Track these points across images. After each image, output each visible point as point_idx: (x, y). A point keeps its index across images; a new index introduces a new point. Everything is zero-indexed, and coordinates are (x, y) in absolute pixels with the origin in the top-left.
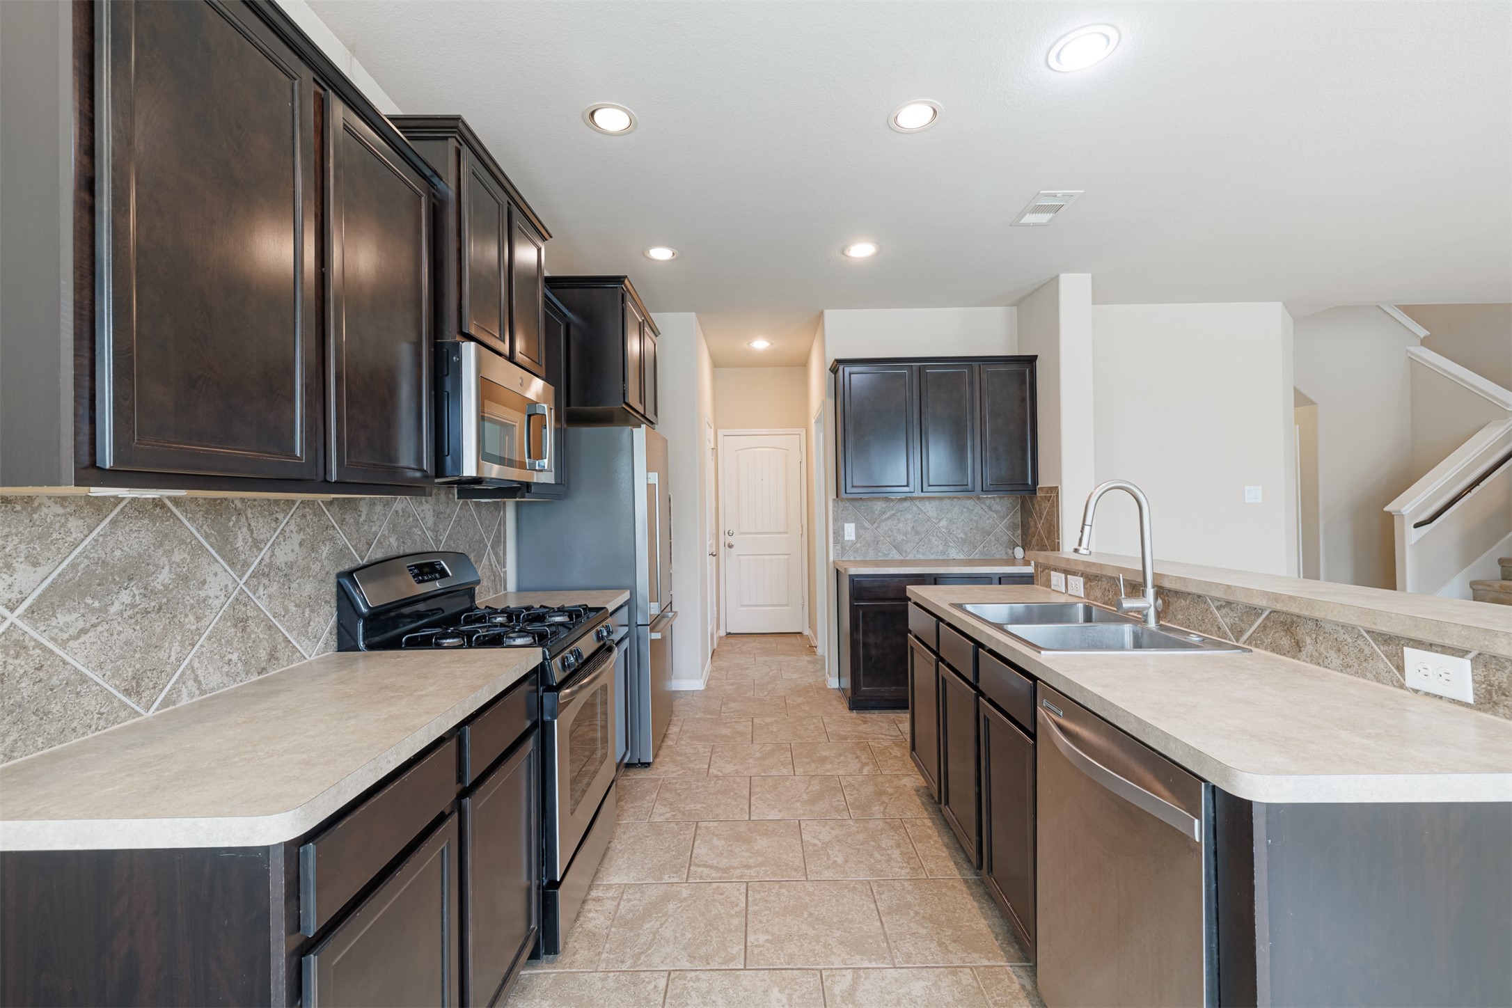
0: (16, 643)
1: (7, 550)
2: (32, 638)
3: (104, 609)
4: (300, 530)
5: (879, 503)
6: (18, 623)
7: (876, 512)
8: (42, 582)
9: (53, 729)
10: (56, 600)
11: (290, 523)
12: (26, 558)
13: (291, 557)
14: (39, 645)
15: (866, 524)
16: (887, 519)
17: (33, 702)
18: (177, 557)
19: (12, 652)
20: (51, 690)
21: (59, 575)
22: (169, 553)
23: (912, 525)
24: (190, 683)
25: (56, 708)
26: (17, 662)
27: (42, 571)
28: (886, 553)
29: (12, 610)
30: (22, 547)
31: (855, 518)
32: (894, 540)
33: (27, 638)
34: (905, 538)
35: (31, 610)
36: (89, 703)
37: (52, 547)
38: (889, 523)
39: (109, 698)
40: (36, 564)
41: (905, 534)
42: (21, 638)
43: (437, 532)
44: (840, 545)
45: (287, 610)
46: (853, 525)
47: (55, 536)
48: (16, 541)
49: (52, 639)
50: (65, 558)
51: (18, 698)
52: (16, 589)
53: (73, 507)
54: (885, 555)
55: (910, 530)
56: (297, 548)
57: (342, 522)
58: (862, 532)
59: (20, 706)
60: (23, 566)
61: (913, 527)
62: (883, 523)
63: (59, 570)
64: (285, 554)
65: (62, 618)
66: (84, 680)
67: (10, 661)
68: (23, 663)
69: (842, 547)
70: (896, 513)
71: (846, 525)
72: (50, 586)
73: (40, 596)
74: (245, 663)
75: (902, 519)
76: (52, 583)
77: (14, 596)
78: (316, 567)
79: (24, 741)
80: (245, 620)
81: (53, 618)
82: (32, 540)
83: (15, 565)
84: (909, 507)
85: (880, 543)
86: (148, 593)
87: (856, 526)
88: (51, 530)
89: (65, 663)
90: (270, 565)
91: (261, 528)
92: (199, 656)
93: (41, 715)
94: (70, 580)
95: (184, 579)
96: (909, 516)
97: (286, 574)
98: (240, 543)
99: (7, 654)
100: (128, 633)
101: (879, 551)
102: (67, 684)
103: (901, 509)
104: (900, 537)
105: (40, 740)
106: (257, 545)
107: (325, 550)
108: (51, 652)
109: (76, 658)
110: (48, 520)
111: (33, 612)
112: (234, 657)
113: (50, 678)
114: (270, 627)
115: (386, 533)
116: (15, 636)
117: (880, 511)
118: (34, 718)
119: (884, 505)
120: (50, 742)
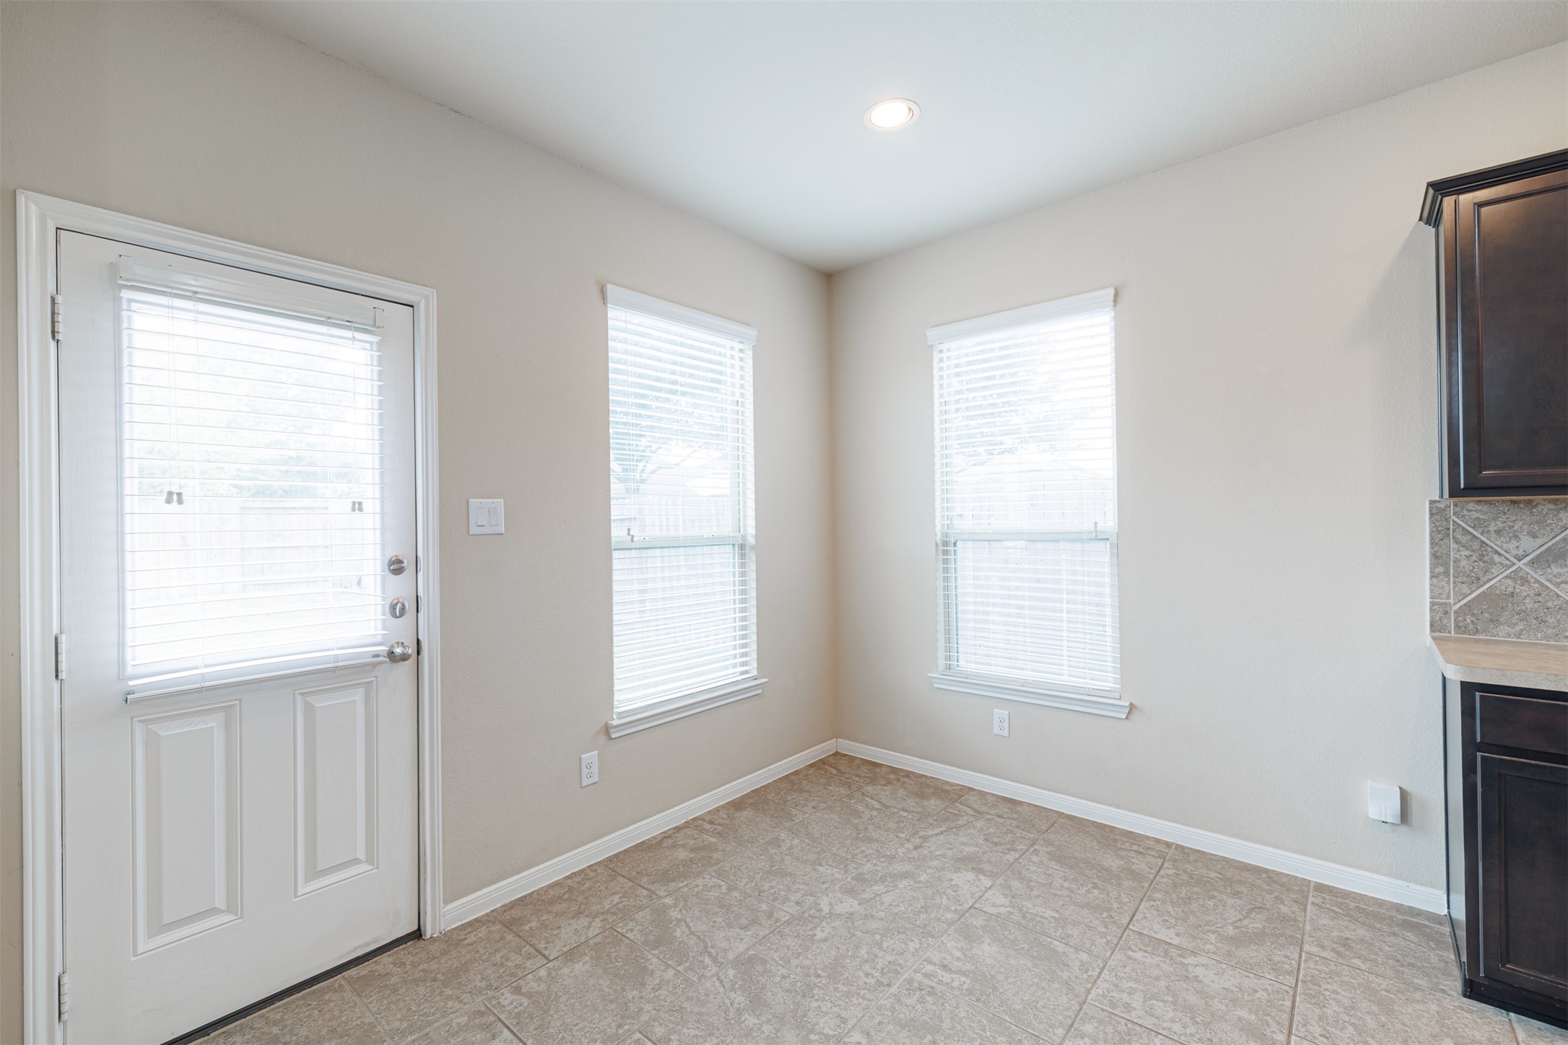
0: (1522, 578)
1: (1515, 528)
2: (1532, 577)
6: (1523, 567)
8: (1540, 547)
9: (1549, 631)
10: (1551, 559)
12: (1528, 533)
14: (1537, 581)
17: (1534, 612)
19: (1519, 582)
20: (1548, 609)
21: (1553, 544)
25: (1551, 620)
26: (1522, 588)
27: (1539, 541)
29: (1519, 560)
30: (1525, 527)
33: (1529, 576)
35: (1532, 562)
37: (1547, 528)
40: (1535, 536)
42: (1525, 576)
47: (1548, 522)
48: (1521, 523)
49: (1548, 580)
50: (1558, 535)
51: (1524, 608)
52: (1521, 549)
53: (1563, 505)
59: (1525, 612)
60: (1526, 537)
63: (1553, 541)
65: (1555, 569)
67: (1518, 586)
68: (1526, 589)
72: (1546, 550)
73: (1539, 555)
76: (1548, 548)
77: (1520, 553)
79: (1528, 632)
81: (1548, 569)
82: (1532, 524)
83: (1521, 536)
88: (1546, 518)
89: (1558, 596)
93: (1540, 621)
94: (1562, 548)
99: (1516, 583)
102: (1560, 608)
105: (1539, 635)
108: (1548, 588)
110: (1544, 512)
111: (1533, 563)
113: (1547, 602)
116: (1521, 574)
118: (1535, 621)
120: (1547, 638)
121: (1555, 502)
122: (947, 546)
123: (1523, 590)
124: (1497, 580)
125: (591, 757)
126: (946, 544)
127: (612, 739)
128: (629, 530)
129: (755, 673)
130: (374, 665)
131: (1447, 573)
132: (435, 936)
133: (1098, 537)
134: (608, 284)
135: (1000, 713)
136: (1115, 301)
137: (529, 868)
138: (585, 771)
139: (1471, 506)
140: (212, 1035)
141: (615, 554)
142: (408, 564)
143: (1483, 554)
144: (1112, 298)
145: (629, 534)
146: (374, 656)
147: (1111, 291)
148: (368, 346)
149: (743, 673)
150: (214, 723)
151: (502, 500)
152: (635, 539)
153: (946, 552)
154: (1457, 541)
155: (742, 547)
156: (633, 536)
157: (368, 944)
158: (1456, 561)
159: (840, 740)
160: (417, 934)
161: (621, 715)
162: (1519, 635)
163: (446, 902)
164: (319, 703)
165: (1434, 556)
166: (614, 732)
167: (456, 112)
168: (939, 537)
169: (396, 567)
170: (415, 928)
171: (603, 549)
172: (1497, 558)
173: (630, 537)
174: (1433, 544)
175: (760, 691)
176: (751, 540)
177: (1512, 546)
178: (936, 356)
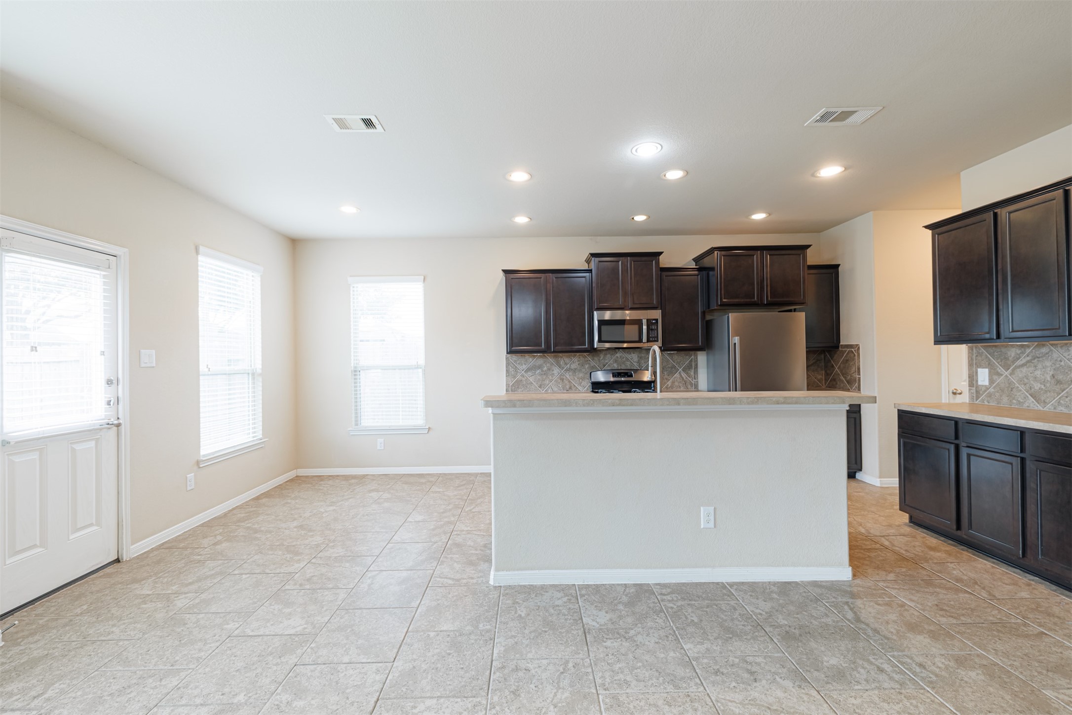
0: (523, 376)
1: (522, 363)
2: (525, 375)
3: (535, 373)
4: (578, 361)
5: (1013, 350)
6: (523, 373)
7: (1010, 359)
8: (526, 367)
9: (528, 389)
10: (528, 370)
11: (576, 360)
13: (576, 367)
15: (1001, 369)
16: (1023, 365)
17: (525, 385)
18: (548, 365)
20: (528, 384)
22: (546, 364)
23: (1051, 373)
24: (551, 389)
25: (528, 387)
28: (1021, 401)
29: (523, 371)
30: (524, 362)
31: (989, 364)
32: (1031, 388)
34: (1043, 387)
35: (525, 371)
36: (533, 387)
37: (527, 362)
38: (1024, 370)
39: (536, 387)
40: (525, 365)
41: (1044, 383)
43: (640, 363)
44: (974, 388)
45: (575, 379)
46: (986, 371)
49: (528, 376)
50: (529, 364)
54: (1019, 403)
55: (1049, 379)
56: (577, 365)
57: (593, 360)
58: (995, 377)
59: (523, 385)
61: (1053, 375)
62: (1018, 370)
64: (573, 366)
65: (529, 373)
66: (532, 383)
67: (522, 378)
69: (976, 391)
70: (1032, 360)
71: (980, 370)
73: (526, 369)
74: (563, 388)
75: (1040, 366)
76: (528, 367)
77: (523, 369)
78: (584, 370)
79: (524, 390)
80: (563, 379)
83: (523, 365)
84: (1047, 354)
85: (1014, 390)
86: (542, 371)
87: (990, 372)
88: (527, 360)
89: (529, 380)
90: (569, 368)
91: (567, 360)
92: (552, 384)
93: (526, 387)
94: (531, 367)
95: (549, 369)
96: (1048, 364)
97: (574, 371)
98: (561, 363)
100: (539, 377)
101: (1014, 399)
102: (530, 383)
103: (1038, 355)
104: (1037, 386)
106: (566, 364)
107: (587, 366)
108: (528, 378)
109: (531, 379)
110: (527, 358)
112: (560, 386)
113: (527, 382)
114: (570, 382)
115: (612, 363)
117: (1014, 358)
119: (1019, 352)
120: (527, 391)
121: (529, 356)
122: (356, 372)
123: (524, 379)
124: (519, 377)
125: (191, 476)
126: (355, 371)
127: (200, 468)
128: (207, 365)
129: (261, 436)
130: (101, 429)
131: (509, 375)
132: (128, 560)
133: (417, 367)
134: (200, 246)
135: (380, 440)
136: (424, 281)
137: (165, 529)
138: (189, 483)
139: (514, 356)
140: (36, 604)
141: (201, 378)
142: (115, 382)
143: (516, 369)
144: (423, 280)
145: (207, 367)
146: (100, 426)
147: (423, 277)
148: (98, 276)
149: (253, 437)
150: (35, 456)
151: (154, 351)
152: (211, 370)
153: (355, 375)
154: (511, 366)
155: (253, 374)
156: (209, 369)
157: (97, 564)
158: (511, 372)
159: (298, 470)
160: (118, 561)
161: (204, 456)
162: (522, 391)
163: (133, 544)
164: (78, 447)
165: (507, 370)
166: (202, 464)
167: (136, 163)
168: (353, 368)
169: (109, 382)
170: (117, 558)
171: (196, 375)
172: (519, 371)
173: (208, 369)
174: (506, 367)
175: (263, 445)
176: (259, 371)
177: (521, 367)
178: (352, 289)
